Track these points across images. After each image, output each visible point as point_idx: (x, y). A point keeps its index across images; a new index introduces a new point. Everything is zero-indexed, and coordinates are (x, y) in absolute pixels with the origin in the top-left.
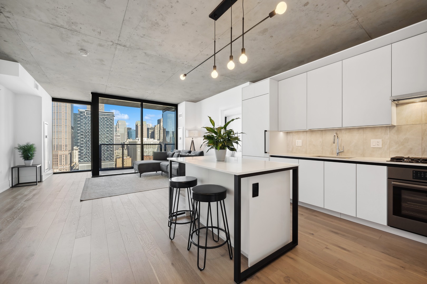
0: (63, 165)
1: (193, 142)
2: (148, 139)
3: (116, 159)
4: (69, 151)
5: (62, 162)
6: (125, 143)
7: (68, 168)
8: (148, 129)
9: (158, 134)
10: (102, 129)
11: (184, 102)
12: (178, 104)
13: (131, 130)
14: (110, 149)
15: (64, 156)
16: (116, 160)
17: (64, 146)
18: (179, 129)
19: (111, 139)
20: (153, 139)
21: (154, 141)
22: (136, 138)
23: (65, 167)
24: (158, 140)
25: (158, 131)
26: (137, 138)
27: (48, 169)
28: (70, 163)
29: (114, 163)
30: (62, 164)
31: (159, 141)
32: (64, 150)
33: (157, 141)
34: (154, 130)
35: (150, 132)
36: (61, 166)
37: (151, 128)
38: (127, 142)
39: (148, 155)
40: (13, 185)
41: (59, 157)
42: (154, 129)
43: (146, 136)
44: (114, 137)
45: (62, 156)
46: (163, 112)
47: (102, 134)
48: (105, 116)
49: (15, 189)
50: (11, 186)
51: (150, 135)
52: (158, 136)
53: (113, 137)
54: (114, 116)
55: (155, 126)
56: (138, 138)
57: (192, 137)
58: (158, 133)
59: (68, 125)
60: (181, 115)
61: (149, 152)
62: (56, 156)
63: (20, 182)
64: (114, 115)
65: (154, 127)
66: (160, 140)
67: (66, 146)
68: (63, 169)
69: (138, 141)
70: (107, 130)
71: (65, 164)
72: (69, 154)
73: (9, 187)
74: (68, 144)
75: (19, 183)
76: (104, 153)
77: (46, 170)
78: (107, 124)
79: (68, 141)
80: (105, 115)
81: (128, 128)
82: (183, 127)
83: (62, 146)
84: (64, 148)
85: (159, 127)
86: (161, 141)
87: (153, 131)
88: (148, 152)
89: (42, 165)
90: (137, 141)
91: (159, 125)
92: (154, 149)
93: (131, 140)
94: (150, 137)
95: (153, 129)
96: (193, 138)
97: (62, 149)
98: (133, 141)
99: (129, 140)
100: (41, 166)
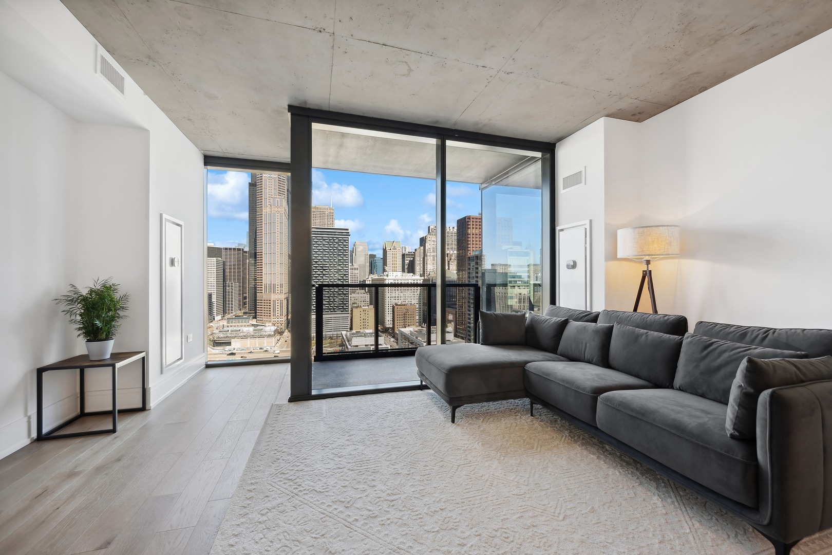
0: (278, 317)
1: (647, 276)
2: (404, 274)
3: (352, 309)
4: (285, 294)
5: (277, 312)
6: (365, 281)
7: (283, 322)
8: (403, 256)
9: (422, 265)
10: (331, 257)
11: (600, 124)
12: (561, 139)
13: (375, 259)
14: (342, 292)
15: (279, 302)
16: (352, 311)
17: (279, 286)
18: (562, 230)
19: (344, 274)
20: (412, 274)
21: (414, 277)
22: (383, 273)
23: (279, 320)
24: (421, 276)
25: (421, 259)
26: (385, 273)
27: (181, 359)
28: (286, 314)
29: (349, 315)
30: (277, 315)
31: (423, 278)
32: (279, 292)
33: (419, 277)
34: (414, 258)
35: (407, 262)
36: (274, 317)
37: (409, 255)
38: (369, 279)
39: (403, 303)
40: (45, 430)
41: (272, 303)
42: (414, 255)
43: (401, 269)
44: (350, 271)
45: (277, 302)
46: (482, 190)
47: (331, 267)
48: (335, 235)
49: (48, 446)
50: (34, 435)
51: (406, 267)
52: (422, 269)
53: (347, 271)
54: (350, 235)
55: (416, 250)
56: (387, 273)
57: (647, 258)
58: (421, 262)
59: (283, 252)
60: (575, 179)
61: (406, 298)
62: (268, 302)
63: (88, 410)
64: (349, 233)
65: (414, 253)
66: (424, 276)
67: (281, 286)
68: (278, 322)
69: (387, 278)
70: (339, 260)
71: (279, 315)
72: (285, 299)
73: (26, 441)
74: (283, 283)
75: (83, 415)
76: (334, 299)
77: (166, 367)
78: (339, 250)
79: (284, 276)
80: (336, 233)
81: (370, 255)
82: (588, 222)
83: (277, 286)
84: (279, 289)
85: (422, 251)
86: (426, 278)
87: (412, 259)
88: (403, 298)
89: (147, 354)
90: (385, 277)
91: (422, 248)
92: (414, 293)
93: (375, 277)
94: (406, 271)
95: (412, 255)
96: (648, 262)
97: (277, 292)
98: (378, 277)
99: (372, 276)
100: (143, 358)
